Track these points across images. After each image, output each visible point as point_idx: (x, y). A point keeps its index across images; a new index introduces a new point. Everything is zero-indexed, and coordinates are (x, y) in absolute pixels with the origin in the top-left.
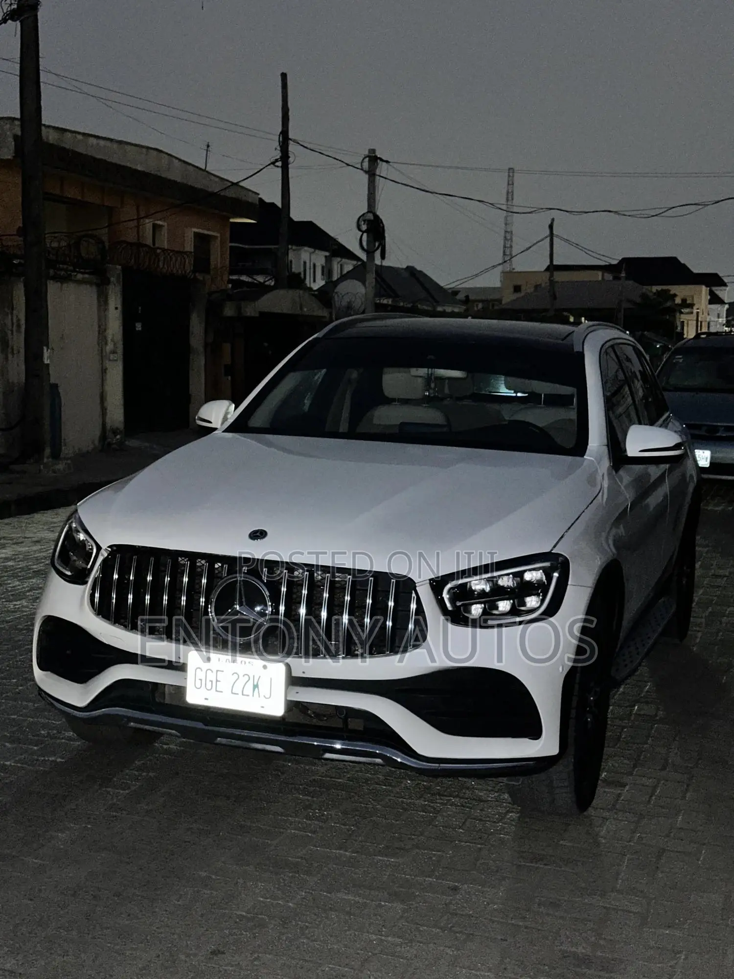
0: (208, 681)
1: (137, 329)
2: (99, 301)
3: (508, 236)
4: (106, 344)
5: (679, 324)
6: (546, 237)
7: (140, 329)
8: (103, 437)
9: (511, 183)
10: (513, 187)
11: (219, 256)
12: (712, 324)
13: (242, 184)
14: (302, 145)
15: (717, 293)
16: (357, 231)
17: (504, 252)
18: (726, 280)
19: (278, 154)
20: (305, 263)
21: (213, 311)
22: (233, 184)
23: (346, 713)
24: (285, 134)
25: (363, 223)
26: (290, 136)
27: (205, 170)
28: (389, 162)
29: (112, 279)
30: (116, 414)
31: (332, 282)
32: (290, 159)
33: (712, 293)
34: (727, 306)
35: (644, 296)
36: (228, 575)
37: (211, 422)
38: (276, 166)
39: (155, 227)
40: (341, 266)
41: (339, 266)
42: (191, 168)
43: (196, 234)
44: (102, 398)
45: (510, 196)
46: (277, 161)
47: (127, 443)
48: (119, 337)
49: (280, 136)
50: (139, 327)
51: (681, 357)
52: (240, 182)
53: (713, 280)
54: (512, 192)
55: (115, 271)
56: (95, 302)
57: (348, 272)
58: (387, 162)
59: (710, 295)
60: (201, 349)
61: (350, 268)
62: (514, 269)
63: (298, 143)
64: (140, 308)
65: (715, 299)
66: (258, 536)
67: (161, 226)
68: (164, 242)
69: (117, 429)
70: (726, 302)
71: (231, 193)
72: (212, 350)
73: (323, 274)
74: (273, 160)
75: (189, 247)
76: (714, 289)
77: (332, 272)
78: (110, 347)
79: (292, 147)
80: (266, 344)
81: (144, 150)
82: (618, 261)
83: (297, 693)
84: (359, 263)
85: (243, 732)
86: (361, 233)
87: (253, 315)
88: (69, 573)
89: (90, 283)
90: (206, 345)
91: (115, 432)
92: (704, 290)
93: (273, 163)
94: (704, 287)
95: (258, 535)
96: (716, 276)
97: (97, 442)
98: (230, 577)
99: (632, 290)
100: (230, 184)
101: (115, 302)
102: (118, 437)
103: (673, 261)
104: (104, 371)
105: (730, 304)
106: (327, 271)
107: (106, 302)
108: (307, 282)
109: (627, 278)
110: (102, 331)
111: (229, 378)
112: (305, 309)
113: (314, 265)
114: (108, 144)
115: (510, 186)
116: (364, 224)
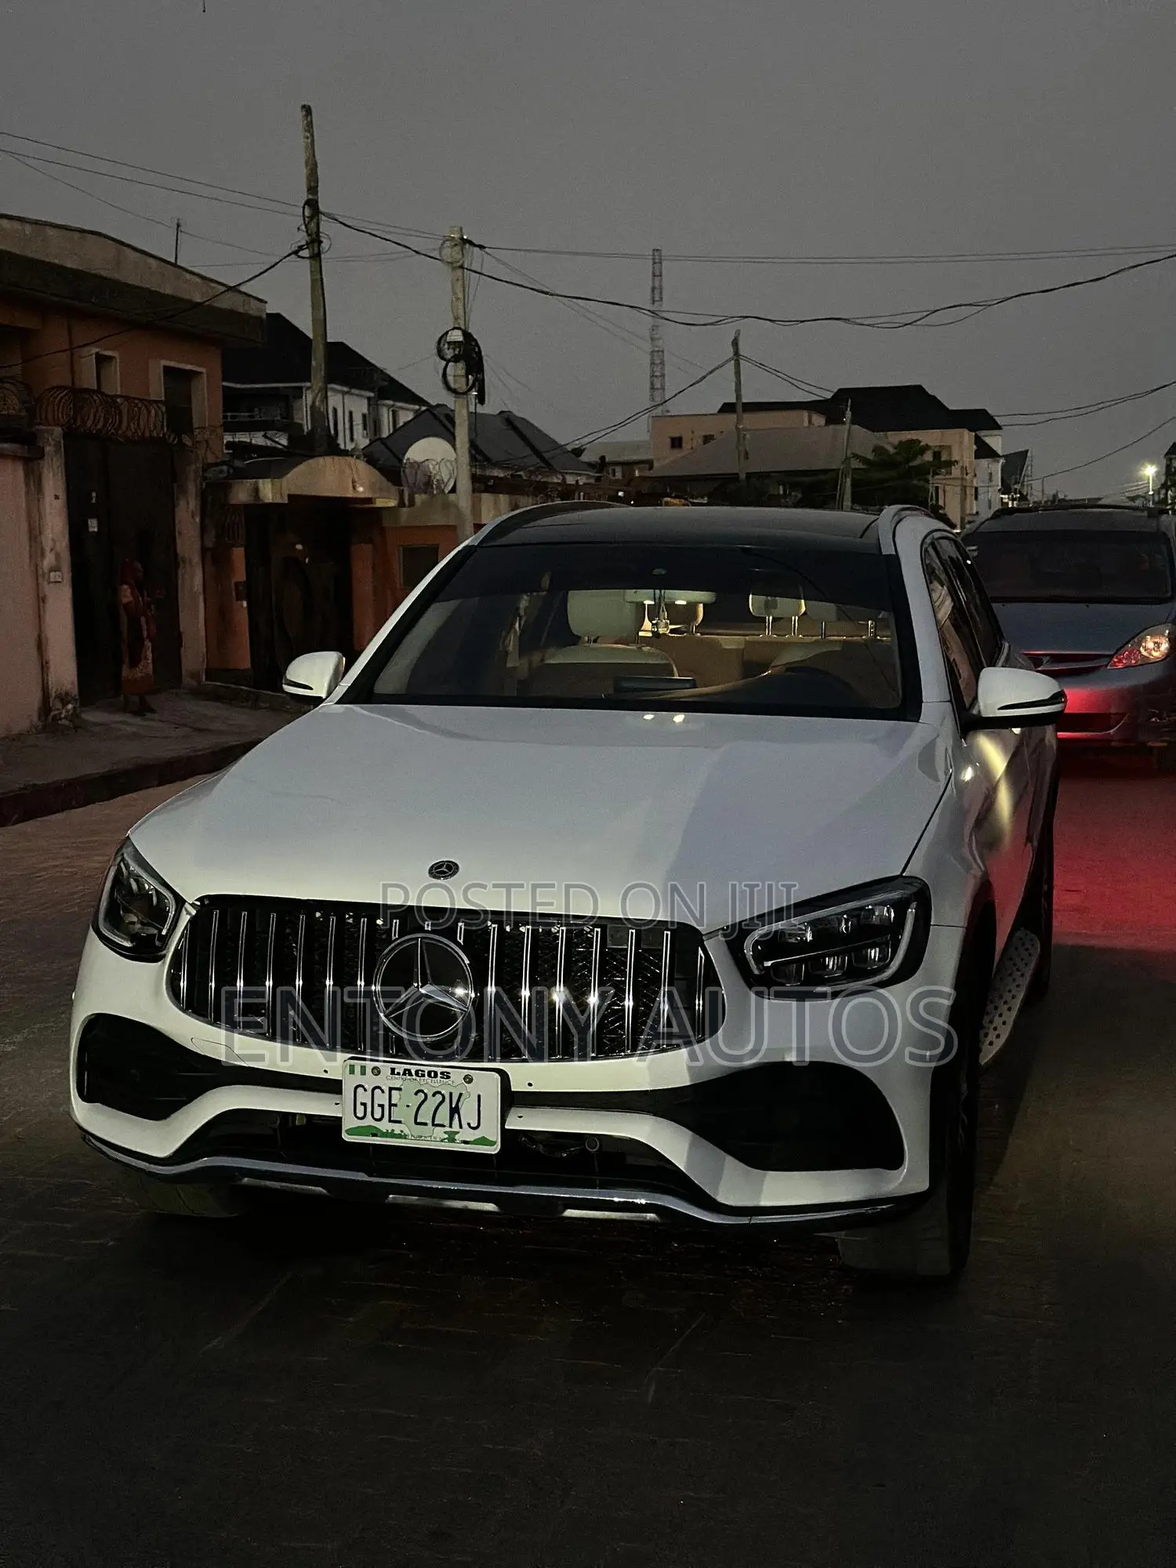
0: (376, 1105)
1: (91, 530)
2: (27, 485)
3: (657, 359)
4: (43, 555)
5: (932, 490)
6: (728, 361)
7: (96, 530)
8: (45, 708)
9: (657, 275)
10: (661, 281)
11: (206, 403)
12: (980, 490)
13: (243, 288)
14: (341, 223)
15: (988, 440)
16: (438, 359)
17: (652, 384)
18: (999, 420)
19: (302, 238)
20: (335, 410)
21: (214, 497)
22: (230, 289)
23: (601, 1145)
24: (312, 204)
25: (446, 346)
26: (322, 208)
27: (175, 265)
28: (485, 248)
29: (48, 449)
30: (64, 671)
31: (381, 439)
32: (323, 245)
33: (979, 441)
34: (1002, 461)
35: (878, 450)
36: (400, 937)
37: (311, 689)
38: (299, 257)
39: (101, 360)
40: (394, 412)
41: (391, 413)
42: (151, 261)
43: (167, 369)
44: (41, 645)
45: (657, 293)
46: (301, 248)
47: (84, 716)
48: (63, 544)
49: (304, 208)
50: (93, 525)
51: (974, 548)
52: (240, 285)
53: (979, 421)
54: (661, 288)
55: (52, 437)
56: (22, 486)
57: (406, 424)
58: (481, 247)
59: (975, 444)
60: (196, 559)
61: (410, 416)
62: (668, 411)
63: (336, 220)
64: (94, 494)
65: (984, 451)
66: (444, 872)
67: (111, 358)
68: (115, 385)
69: (67, 694)
70: (1000, 452)
71: (225, 302)
72: (215, 559)
73: (365, 428)
74: (294, 248)
75: (157, 389)
76: (982, 433)
77: (380, 424)
78: (49, 560)
79: (326, 226)
80: (299, 547)
81: (77, 235)
82: (832, 394)
83: (520, 1117)
84: (424, 408)
85: (434, 1184)
86: (444, 363)
87: (279, 500)
88: (128, 944)
89: (15, 457)
90: (204, 550)
91: (64, 699)
92: (968, 436)
93: (296, 253)
94: (966, 432)
95: (444, 870)
96: (983, 413)
97: (35, 719)
98: (403, 939)
99: (862, 441)
100: (223, 289)
101: (53, 483)
102: (70, 706)
103: (917, 392)
104: (41, 600)
105: (1005, 457)
106: (372, 423)
107: (39, 489)
108: (340, 441)
109: (853, 422)
110: (35, 534)
111: (245, 604)
112: (361, 489)
113: (351, 413)
114: (17, 225)
115: (657, 279)
116: (448, 349)
